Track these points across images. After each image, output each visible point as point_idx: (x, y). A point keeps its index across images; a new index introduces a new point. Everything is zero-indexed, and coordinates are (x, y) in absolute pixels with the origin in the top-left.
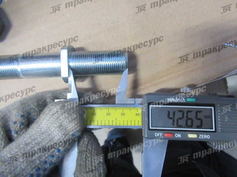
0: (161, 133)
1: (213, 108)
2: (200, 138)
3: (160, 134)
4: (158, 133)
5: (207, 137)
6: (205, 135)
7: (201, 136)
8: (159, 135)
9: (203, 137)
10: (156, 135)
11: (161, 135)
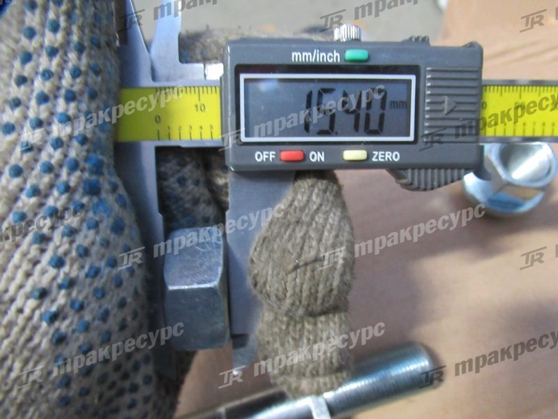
0: (271, 153)
1: (413, 78)
2: (374, 159)
3: (269, 155)
4: (265, 153)
5: (392, 157)
6: (387, 153)
7: (378, 156)
8: (266, 159)
9: (382, 158)
10: (259, 156)
11: (271, 157)
